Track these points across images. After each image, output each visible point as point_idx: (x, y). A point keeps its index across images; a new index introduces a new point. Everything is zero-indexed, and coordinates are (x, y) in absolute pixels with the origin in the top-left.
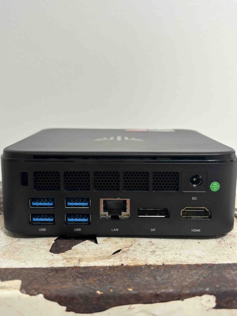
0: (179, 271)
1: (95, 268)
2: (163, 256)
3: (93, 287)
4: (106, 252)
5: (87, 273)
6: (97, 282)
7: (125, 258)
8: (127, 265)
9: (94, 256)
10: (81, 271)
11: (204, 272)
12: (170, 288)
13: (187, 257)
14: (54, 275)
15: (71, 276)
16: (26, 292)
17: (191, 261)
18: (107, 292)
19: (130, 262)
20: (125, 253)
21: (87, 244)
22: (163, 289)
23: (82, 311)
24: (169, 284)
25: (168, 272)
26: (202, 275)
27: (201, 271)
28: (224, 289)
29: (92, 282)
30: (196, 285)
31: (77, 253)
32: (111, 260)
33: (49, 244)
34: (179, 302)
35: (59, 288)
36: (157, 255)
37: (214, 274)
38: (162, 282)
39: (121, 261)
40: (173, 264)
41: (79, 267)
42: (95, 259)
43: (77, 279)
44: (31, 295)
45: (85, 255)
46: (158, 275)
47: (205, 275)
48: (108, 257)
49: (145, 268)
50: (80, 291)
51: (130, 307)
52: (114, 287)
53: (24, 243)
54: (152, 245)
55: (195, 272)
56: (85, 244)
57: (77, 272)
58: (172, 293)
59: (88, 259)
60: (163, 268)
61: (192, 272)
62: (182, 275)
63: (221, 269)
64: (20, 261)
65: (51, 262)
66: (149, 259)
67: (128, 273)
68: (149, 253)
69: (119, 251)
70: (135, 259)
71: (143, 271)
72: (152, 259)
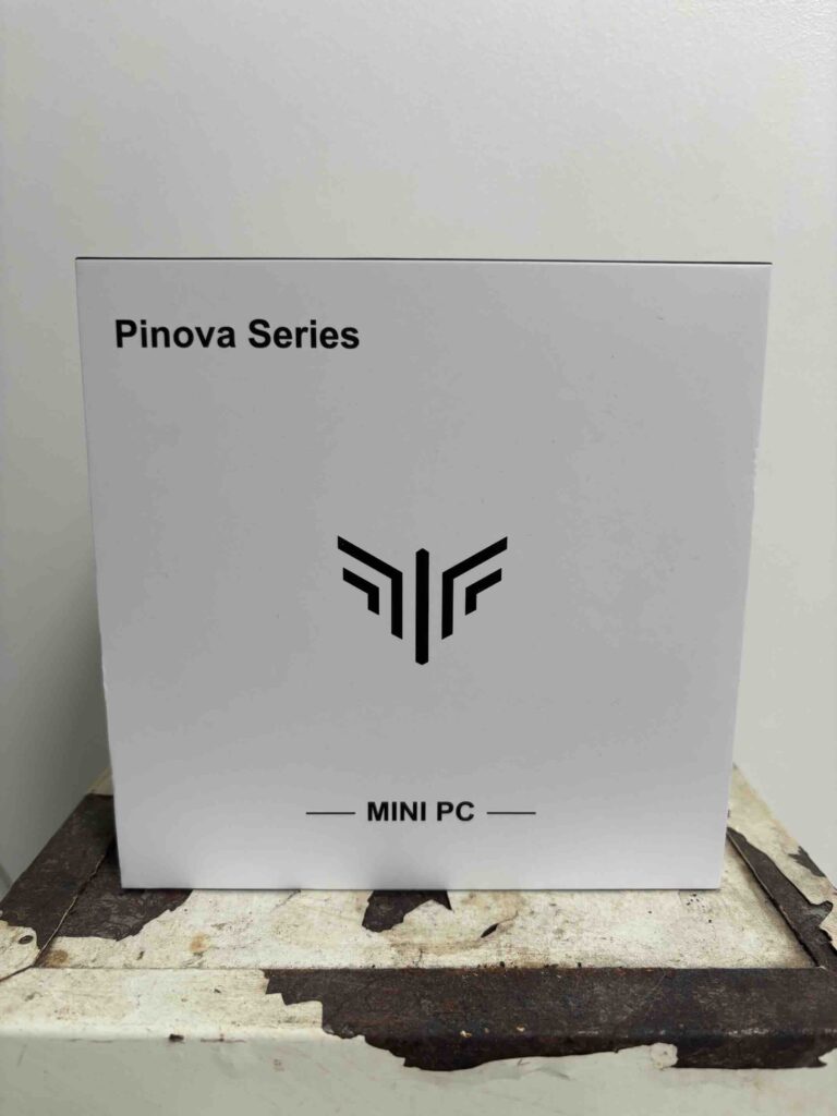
0: (610, 985)
1: (452, 972)
2: (579, 944)
3: (454, 1021)
4: (468, 931)
5: (438, 984)
6: (459, 1009)
7: (506, 946)
8: (512, 966)
9: (447, 941)
10: (428, 980)
11: (657, 989)
12: (594, 1028)
14: (379, 990)
15: (411, 992)
17: (632, 960)
18: (479, 1034)
19: (518, 958)
20: (505, 935)
22: (581, 1030)
24: (590, 1018)
25: (589, 988)
26: (652, 999)
27: (651, 986)
29: (451, 1010)
30: (642, 1021)
32: (482, 951)
33: (360, 909)
35: (391, 1023)
36: (568, 940)
37: (676, 997)
38: (578, 1013)
39: (499, 953)
40: (599, 966)
41: (423, 970)
42: (451, 948)
44: (343, 1036)
45: (430, 936)
46: (571, 996)
47: (658, 999)
48: (473, 944)
50: (430, 1030)
52: (492, 1022)
53: (311, 901)
54: (555, 914)
57: (421, 982)
58: (596, 1037)
59: (436, 947)
60: (580, 978)
61: (634, 988)
62: (614, 996)
63: (688, 984)
64: (310, 949)
65: (367, 954)
66: (552, 950)
67: (514, 988)
68: (552, 935)
69: (493, 929)
70: (525, 951)
71: (542, 985)
72: (558, 950)
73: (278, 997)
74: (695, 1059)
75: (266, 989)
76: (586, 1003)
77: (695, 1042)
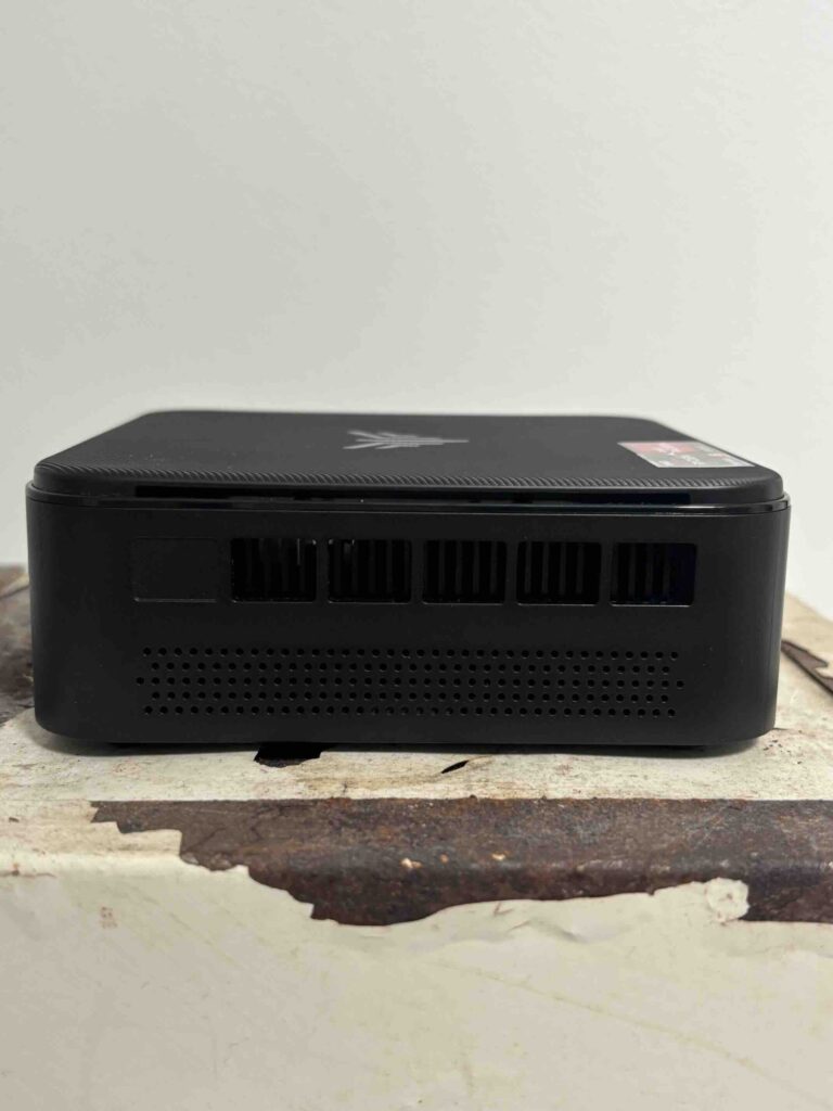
0: (643, 815)
1: (393, 802)
2: (595, 780)
3: (392, 849)
4: (421, 766)
5: (370, 814)
6: (402, 836)
7: (480, 781)
8: (488, 799)
9: (388, 776)
10: (355, 809)
11: (717, 818)
12: (615, 857)
13: (666, 784)
14: (274, 819)
15: (327, 821)
16: (197, 858)
17: (677, 793)
18: (432, 863)
19: (498, 791)
20: (479, 771)
22: (594, 859)
23: (358, 918)
24: (610, 846)
25: (609, 818)
27: (707, 816)
28: (772, 864)
29: (389, 837)
30: (691, 850)
31: (336, 768)
32: (440, 786)
34: (642, 897)
35: (292, 851)
36: (576, 776)
37: (746, 827)
39: (469, 788)
40: (624, 798)
41: (348, 800)
42: (393, 782)
43: (343, 829)
44: (213, 868)
45: (360, 771)
46: (581, 824)
47: (718, 828)
48: (429, 779)
49: (540, 805)
50: (354, 858)
51: (497, 909)
52: (453, 849)
55: (690, 818)
57: (343, 813)
58: (619, 870)
59: (370, 782)
61: (680, 818)
62: (649, 826)
63: (766, 813)
64: (167, 785)
65: (260, 788)
66: (551, 785)
67: (490, 817)
68: (551, 771)
69: (459, 765)
70: (509, 786)
71: (535, 814)
72: (561, 785)
73: (113, 826)
74: (776, 908)
75: (91, 818)
76: (603, 831)
77: (776, 878)
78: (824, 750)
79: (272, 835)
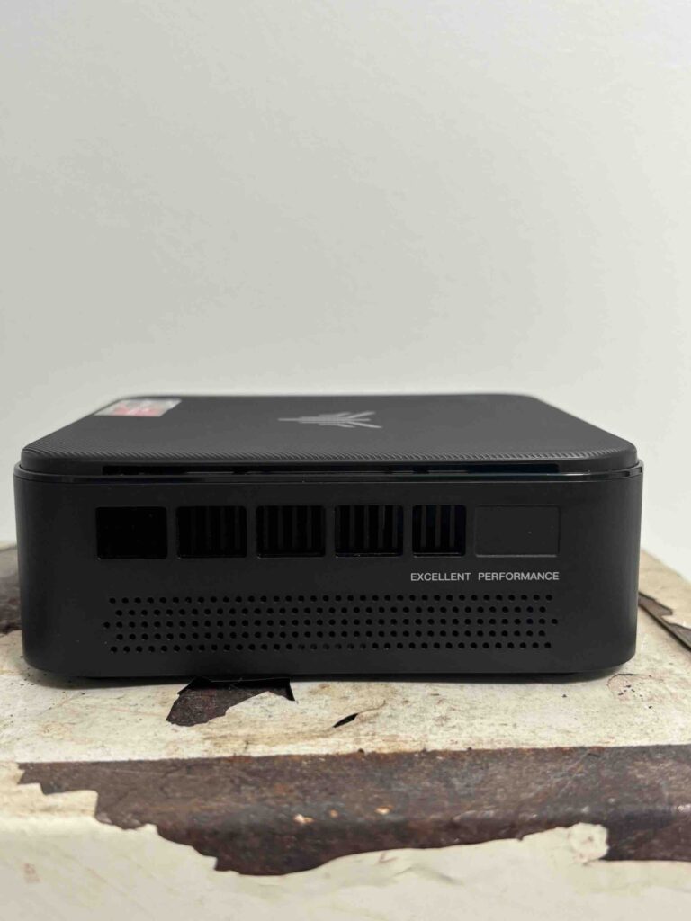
0: (513, 765)
1: (288, 759)
2: (469, 730)
3: (286, 806)
4: (316, 721)
5: (267, 771)
6: (297, 793)
7: (367, 734)
8: (374, 753)
9: (285, 732)
10: (254, 767)
11: (578, 766)
12: (488, 807)
13: (533, 732)
14: (181, 778)
15: (228, 779)
16: (110, 818)
17: (543, 742)
18: (323, 818)
19: (384, 744)
20: (367, 724)
21: (265, 701)
22: (468, 810)
23: (257, 869)
24: (483, 797)
25: (482, 769)
26: (570, 775)
27: (569, 764)
28: (627, 809)
29: (284, 794)
30: (555, 798)
31: (241, 724)
32: (331, 741)
33: (165, 703)
34: (512, 843)
35: (196, 809)
36: (454, 727)
37: (605, 773)
38: (466, 793)
39: (358, 741)
40: (496, 748)
41: (248, 758)
42: (290, 738)
43: (243, 788)
44: (125, 827)
45: (261, 727)
46: (457, 776)
47: (579, 775)
48: (322, 733)
49: (421, 758)
50: (252, 816)
51: (382, 857)
52: (341, 805)
53: (97, 701)
54: (439, 703)
55: (554, 766)
56: (260, 701)
57: (244, 770)
58: (491, 819)
59: (269, 738)
60: (469, 759)
61: (546, 766)
62: (518, 775)
63: (621, 759)
64: (89, 745)
65: (171, 747)
66: (431, 737)
67: (376, 771)
68: (432, 722)
69: (351, 718)
70: (394, 738)
71: (416, 765)
72: (440, 736)
73: (36, 787)
74: (633, 849)
75: (18, 780)
76: (478, 782)
77: (632, 821)
78: (671, 694)
79: (178, 795)
